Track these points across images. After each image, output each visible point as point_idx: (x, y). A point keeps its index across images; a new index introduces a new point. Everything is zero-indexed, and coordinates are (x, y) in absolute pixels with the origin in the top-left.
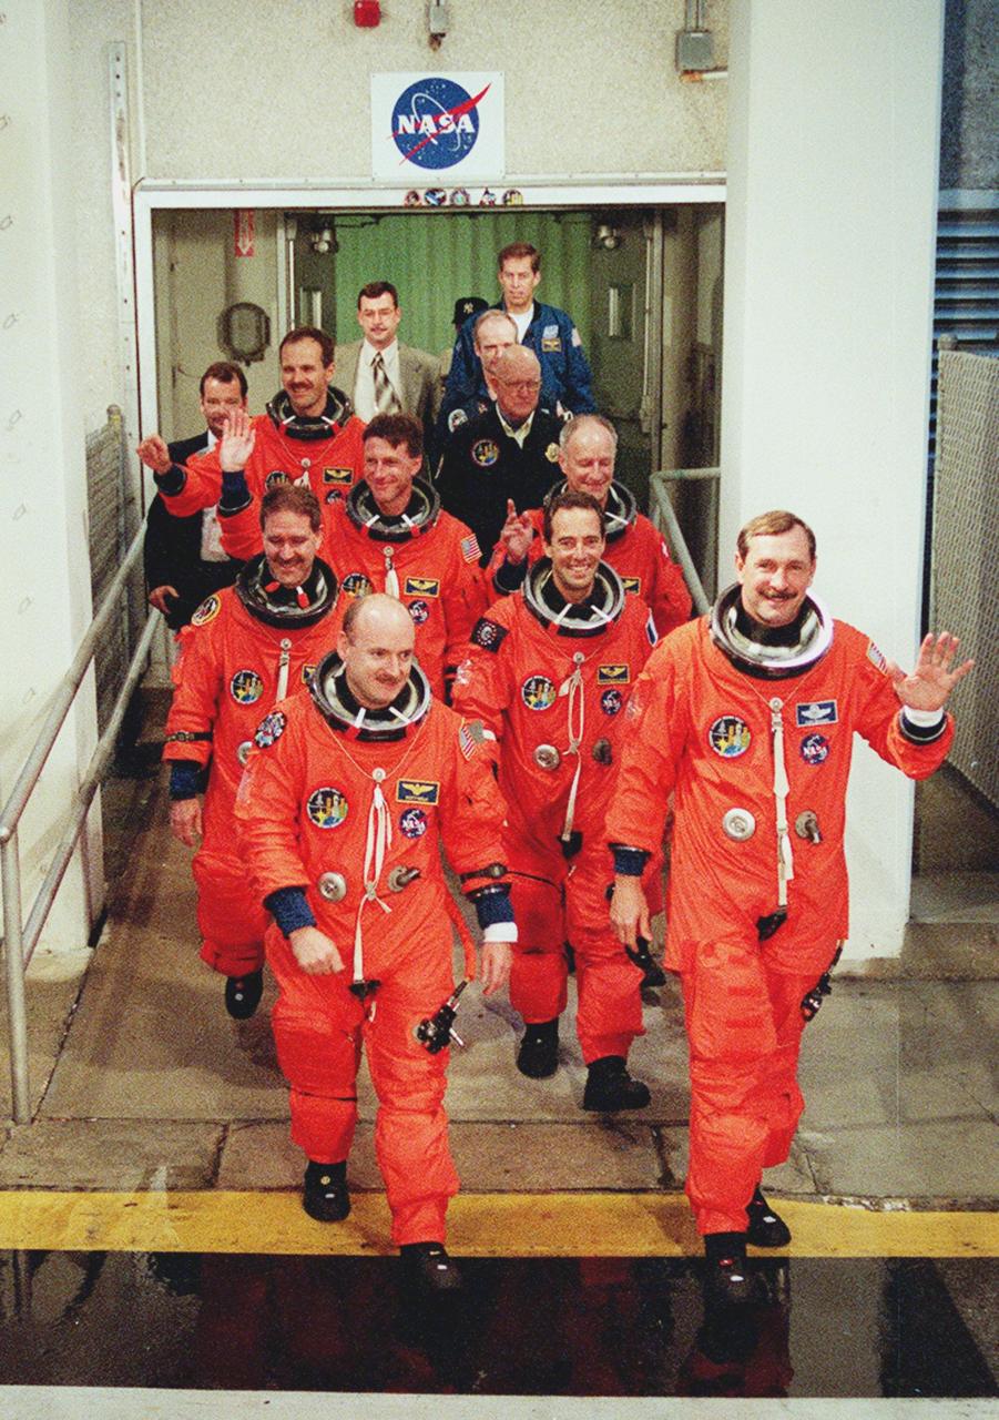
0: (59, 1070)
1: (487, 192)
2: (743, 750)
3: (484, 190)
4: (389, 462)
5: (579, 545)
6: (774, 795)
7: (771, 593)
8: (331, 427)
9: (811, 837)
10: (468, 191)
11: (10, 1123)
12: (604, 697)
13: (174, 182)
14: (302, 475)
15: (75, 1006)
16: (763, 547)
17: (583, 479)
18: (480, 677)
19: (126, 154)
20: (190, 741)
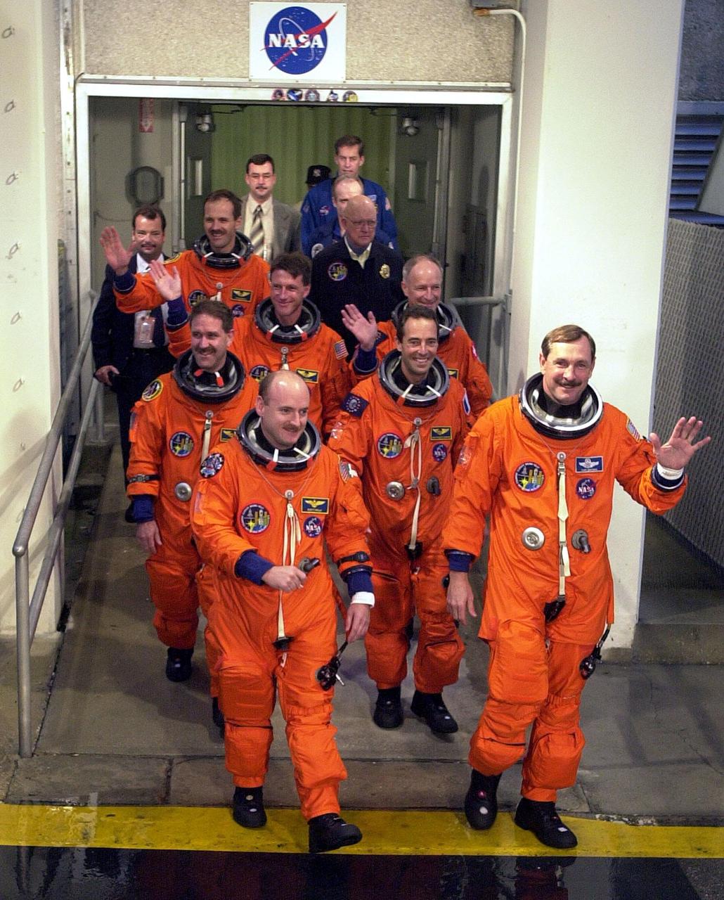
0: (48, 718)
1: (332, 93)
2: (538, 486)
3: (329, 91)
4: (290, 288)
5: (423, 344)
6: (558, 518)
7: (564, 381)
8: (238, 262)
9: (582, 548)
10: (319, 91)
11: (17, 757)
12: (435, 449)
13: (105, 77)
14: (216, 294)
15: (53, 674)
16: (561, 350)
17: (419, 300)
18: (349, 435)
19: (70, 55)
20: (147, 481)
